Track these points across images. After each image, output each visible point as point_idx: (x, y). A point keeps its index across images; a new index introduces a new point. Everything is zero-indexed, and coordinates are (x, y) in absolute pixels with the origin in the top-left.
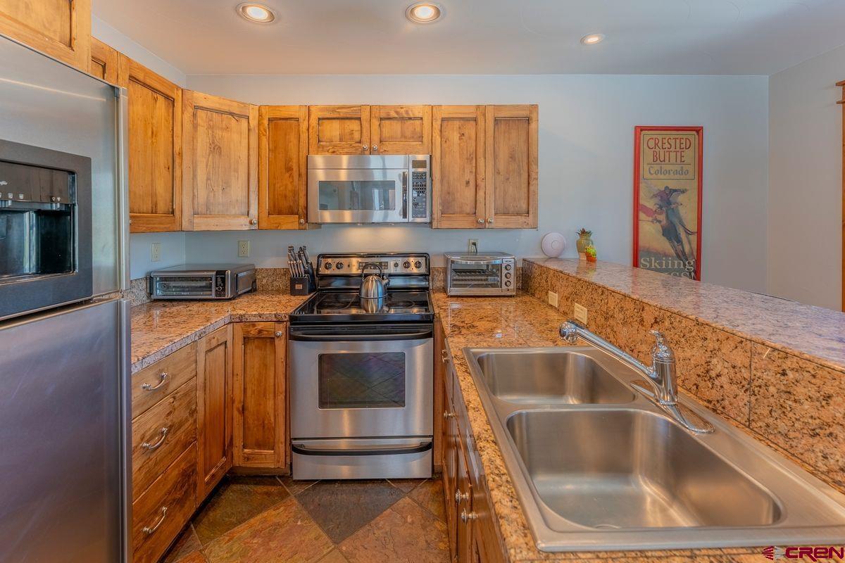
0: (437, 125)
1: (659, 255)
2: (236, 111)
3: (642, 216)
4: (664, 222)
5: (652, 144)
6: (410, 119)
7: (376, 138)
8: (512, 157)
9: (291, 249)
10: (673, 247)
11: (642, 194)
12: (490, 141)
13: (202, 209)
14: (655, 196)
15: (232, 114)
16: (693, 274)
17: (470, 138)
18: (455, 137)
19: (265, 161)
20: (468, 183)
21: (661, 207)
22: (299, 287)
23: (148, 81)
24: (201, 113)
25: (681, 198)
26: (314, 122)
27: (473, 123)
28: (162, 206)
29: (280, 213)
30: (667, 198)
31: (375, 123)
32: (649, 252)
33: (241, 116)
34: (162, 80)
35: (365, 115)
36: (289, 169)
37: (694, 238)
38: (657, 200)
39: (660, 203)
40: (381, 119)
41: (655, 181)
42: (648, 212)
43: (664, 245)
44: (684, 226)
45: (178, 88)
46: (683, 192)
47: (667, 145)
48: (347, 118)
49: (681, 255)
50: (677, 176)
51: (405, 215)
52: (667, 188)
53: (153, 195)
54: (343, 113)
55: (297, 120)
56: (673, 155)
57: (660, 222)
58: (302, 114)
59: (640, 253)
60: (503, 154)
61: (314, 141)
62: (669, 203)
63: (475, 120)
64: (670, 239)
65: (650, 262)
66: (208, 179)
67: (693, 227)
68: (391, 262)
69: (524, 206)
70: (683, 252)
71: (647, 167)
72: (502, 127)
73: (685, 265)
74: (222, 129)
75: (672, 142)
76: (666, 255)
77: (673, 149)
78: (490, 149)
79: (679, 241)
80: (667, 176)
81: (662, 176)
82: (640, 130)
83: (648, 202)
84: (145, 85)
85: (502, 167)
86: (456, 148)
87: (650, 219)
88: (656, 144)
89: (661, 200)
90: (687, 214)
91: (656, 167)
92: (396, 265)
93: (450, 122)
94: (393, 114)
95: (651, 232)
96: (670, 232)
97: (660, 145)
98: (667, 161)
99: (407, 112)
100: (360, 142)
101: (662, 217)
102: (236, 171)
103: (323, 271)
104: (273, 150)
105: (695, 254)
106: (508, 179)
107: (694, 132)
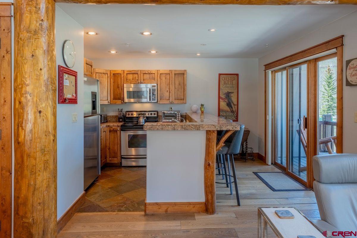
0: (159, 75)
1: (226, 111)
3: (221, 100)
4: (227, 102)
5: (223, 79)
6: (151, 74)
7: (142, 79)
8: (179, 84)
9: (119, 109)
10: (230, 109)
11: (220, 93)
12: (173, 80)
14: (224, 94)
15: (104, 73)
16: (236, 117)
17: (168, 79)
18: (164, 79)
19: (112, 85)
20: (167, 91)
21: (226, 97)
22: (121, 120)
24: (97, 74)
25: (232, 95)
26: (125, 75)
27: (169, 75)
29: (116, 99)
30: (228, 95)
31: (142, 75)
32: (223, 111)
33: (106, 74)
35: (139, 73)
36: (118, 87)
37: (236, 106)
38: (225, 95)
39: (226, 96)
40: (144, 74)
41: (225, 90)
42: (222, 99)
43: (227, 108)
44: (233, 103)
46: (233, 93)
47: (228, 79)
48: (135, 74)
49: (232, 112)
50: (231, 88)
51: (150, 100)
52: (228, 92)
54: (133, 72)
55: (121, 74)
56: (230, 82)
57: (226, 102)
58: (122, 73)
59: (220, 111)
60: (177, 83)
61: (125, 80)
62: (229, 96)
63: (169, 74)
64: (229, 107)
65: (223, 114)
67: (236, 103)
68: (147, 113)
69: (183, 98)
70: (233, 111)
71: (222, 86)
72: (177, 76)
73: (233, 114)
74: (102, 78)
75: (229, 78)
76: (228, 111)
77: (230, 80)
78: (173, 82)
79: (232, 107)
80: (228, 88)
81: (226, 88)
82: (220, 75)
83: (223, 96)
85: (177, 87)
86: (164, 82)
87: (223, 101)
88: (225, 79)
89: (226, 95)
90: (234, 99)
91: (225, 86)
92: (148, 114)
93: (162, 75)
94: (147, 73)
95: (223, 104)
96: (229, 105)
97: (226, 79)
98: (228, 84)
99: (151, 72)
100: (138, 80)
101: (226, 100)
102: (105, 88)
103: (127, 116)
104: (114, 82)
105: (236, 111)
106: (178, 90)
107: (236, 75)
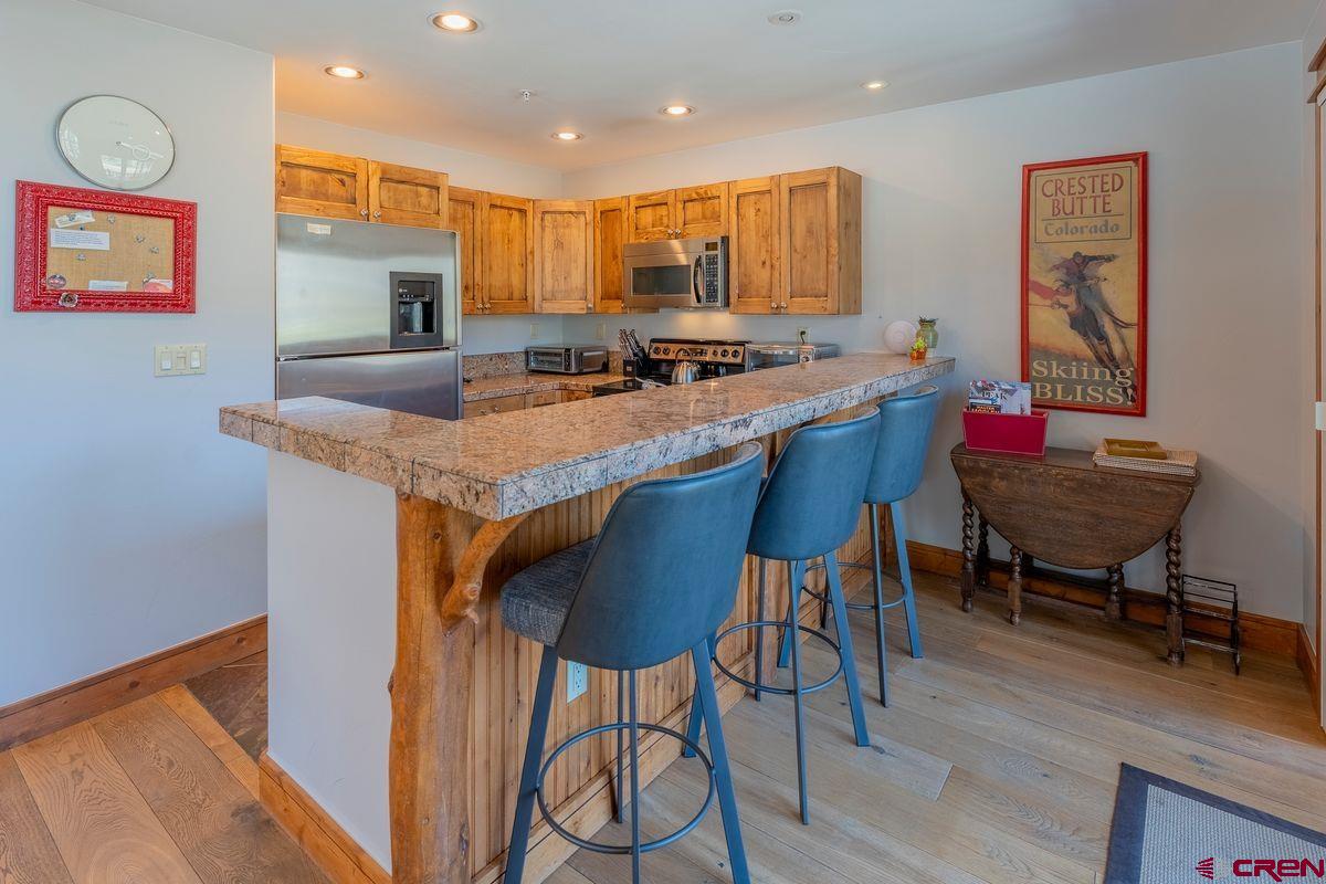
0: (735, 199)
1: (1065, 358)
2: (574, 209)
3: (1033, 298)
4: (1073, 307)
5: (1050, 189)
6: (709, 198)
7: (680, 222)
8: (810, 231)
9: (623, 332)
10: (1092, 347)
11: (1032, 265)
12: (785, 215)
13: (548, 296)
14: (1057, 267)
15: (570, 212)
16: (1130, 391)
17: (766, 213)
18: (752, 212)
19: (599, 251)
20: (764, 263)
21: (1067, 285)
22: (629, 369)
23: (504, 204)
24: (547, 217)
25: (1104, 270)
26: (632, 210)
27: (768, 196)
28: (517, 294)
29: (610, 298)
30: (1079, 271)
31: (680, 206)
32: (1047, 353)
33: (579, 213)
34: (514, 199)
35: (671, 200)
36: (615, 257)
37: (1132, 335)
38: (1061, 274)
39: (1065, 278)
40: (685, 202)
41: (1057, 247)
42: (1044, 292)
43: (1074, 342)
44: (1110, 314)
45: (529, 200)
46: (1109, 259)
47: (1078, 189)
48: (657, 205)
49: (1107, 360)
50: (1098, 236)
51: (699, 301)
52: (1077, 254)
53: (510, 286)
54: (654, 199)
55: (620, 210)
56: (1088, 203)
57: (1066, 307)
58: (623, 205)
59: (1032, 353)
60: (800, 227)
61: (633, 230)
62: (1083, 278)
63: (769, 191)
64: (1085, 335)
65: (1050, 368)
66: (553, 270)
67: (1129, 314)
68: (711, 349)
69: (823, 288)
70: (1112, 358)
71: (1041, 226)
72: (798, 198)
73: (1113, 376)
74: (564, 227)
75: (1088, 183)
76: (1076, 358)
77: (1089, 193)
78: (785, 224)
79: (1103, 338)
80: (1078, 236)
81: (1069, 237)
82: (1029, 170)
83: (1043, 277)
84: (502, 207)
85: (798, 243)
86: (752, 226)
87: (1048, 302)
88: (1058, 189)
89: (1068, 274)
90: (1118, 291)
91: (1058, 224)
92: (715, 353)
93: (747, 198)
94: (694, 196)
95: (1052, 325)
96: (1086, 322)
97: (1065, 189)
98: (1077, 212)
99: (706, 192)
100: (668, 226)
101: (1070, 300)
102: (576, 261)
103: (653, 356)
104: (604, 241)
105: (1134, 358)
106: (805, 257)
107: (1131, 163)
